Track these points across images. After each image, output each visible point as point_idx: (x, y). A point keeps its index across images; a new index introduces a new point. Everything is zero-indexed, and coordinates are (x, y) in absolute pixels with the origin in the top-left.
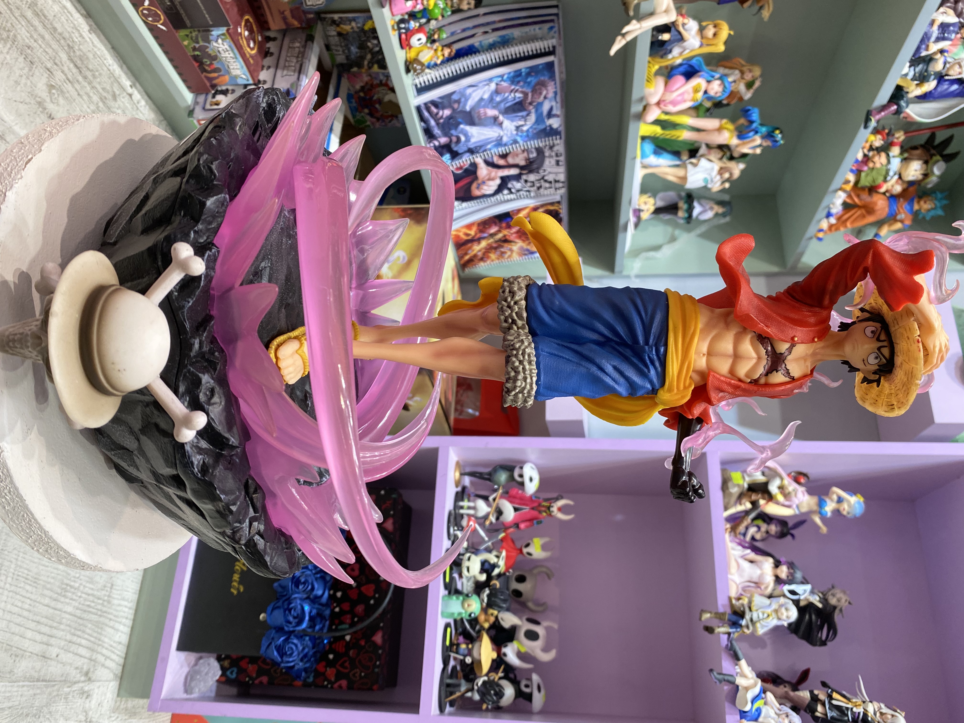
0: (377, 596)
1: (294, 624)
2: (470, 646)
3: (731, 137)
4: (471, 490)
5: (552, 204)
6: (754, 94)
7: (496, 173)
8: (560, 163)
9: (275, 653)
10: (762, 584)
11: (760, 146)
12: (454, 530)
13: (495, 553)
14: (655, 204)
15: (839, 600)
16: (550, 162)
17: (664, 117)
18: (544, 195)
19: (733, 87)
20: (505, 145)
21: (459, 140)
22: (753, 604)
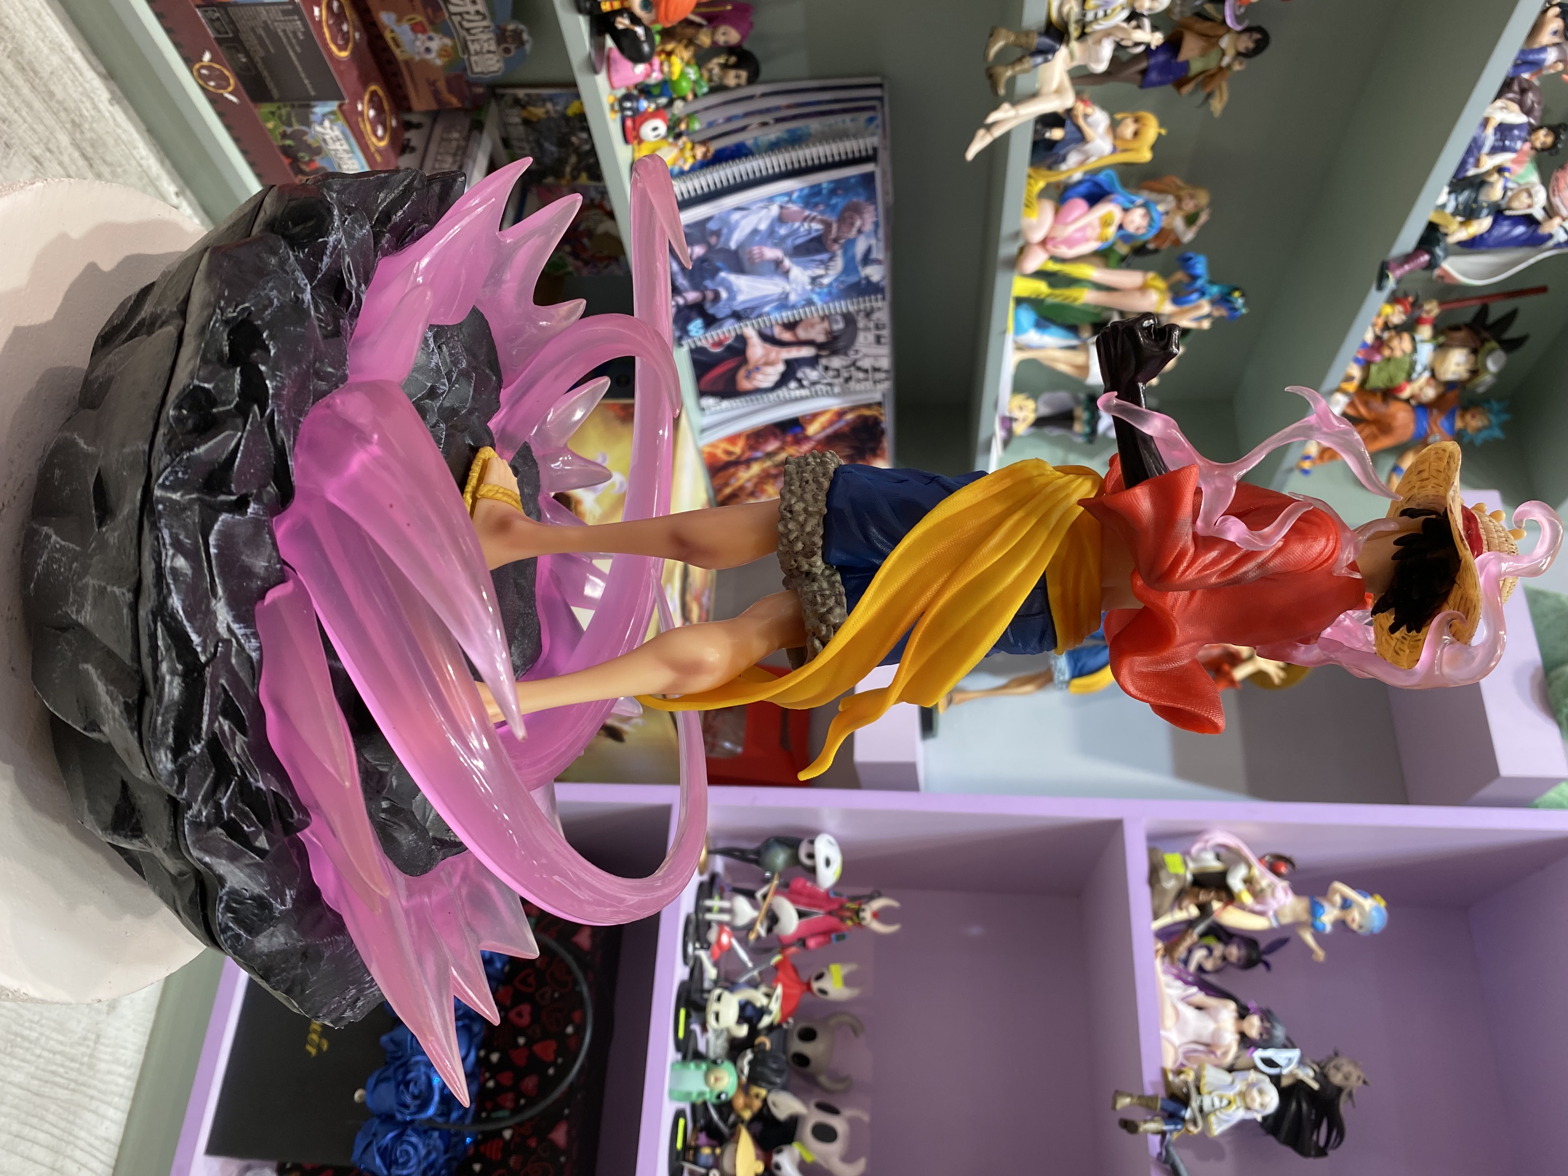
0: (560, 1060)
1: (413, 1109)
2: (718, 1151)
3: (1162, 302)
4: (726, 880)
5: (868, 406)
6: (1198, 235)
7: (778, 353)
8: (883, 340)
9: (378, 1161)
10: (1218, 1046)
11: (1208, 316)
12: (695, 949)
13: (763, 989)
14: (1036, 410)
15: (1347, 1078)
16: (866, 338)
17: (1052, 267)
18: (856, 392)
19: (1164, 222)
20: (794, 307)
21: (717, 297)
22: (1203, 1082)
